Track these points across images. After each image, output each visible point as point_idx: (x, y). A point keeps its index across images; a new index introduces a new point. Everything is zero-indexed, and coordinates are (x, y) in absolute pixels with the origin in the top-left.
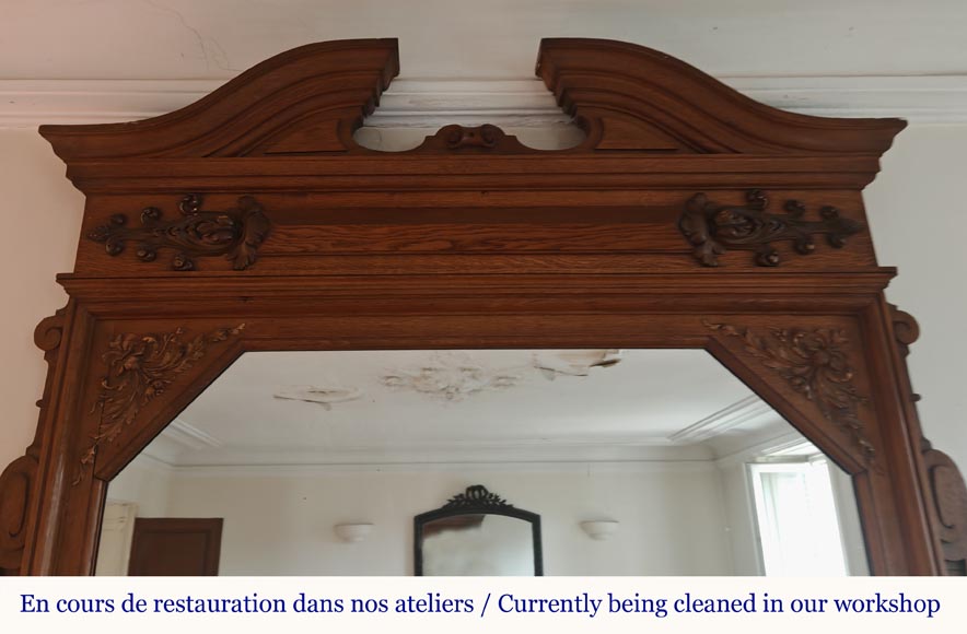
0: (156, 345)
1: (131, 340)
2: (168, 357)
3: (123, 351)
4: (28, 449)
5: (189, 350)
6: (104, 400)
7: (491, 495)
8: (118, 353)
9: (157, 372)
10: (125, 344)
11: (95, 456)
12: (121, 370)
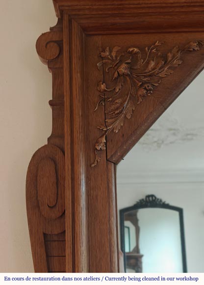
0: (140, 55)
1: (117, 51)
2: (152, 64)
3: (113, 60)
4: (49, 139)
5: (170, 59)
6: (104, 100)
7: (158, 199)
8: (110, 61)
9: (145, 77)
10: (114, 54)
11: (106, 143)
12: (116, 75)
